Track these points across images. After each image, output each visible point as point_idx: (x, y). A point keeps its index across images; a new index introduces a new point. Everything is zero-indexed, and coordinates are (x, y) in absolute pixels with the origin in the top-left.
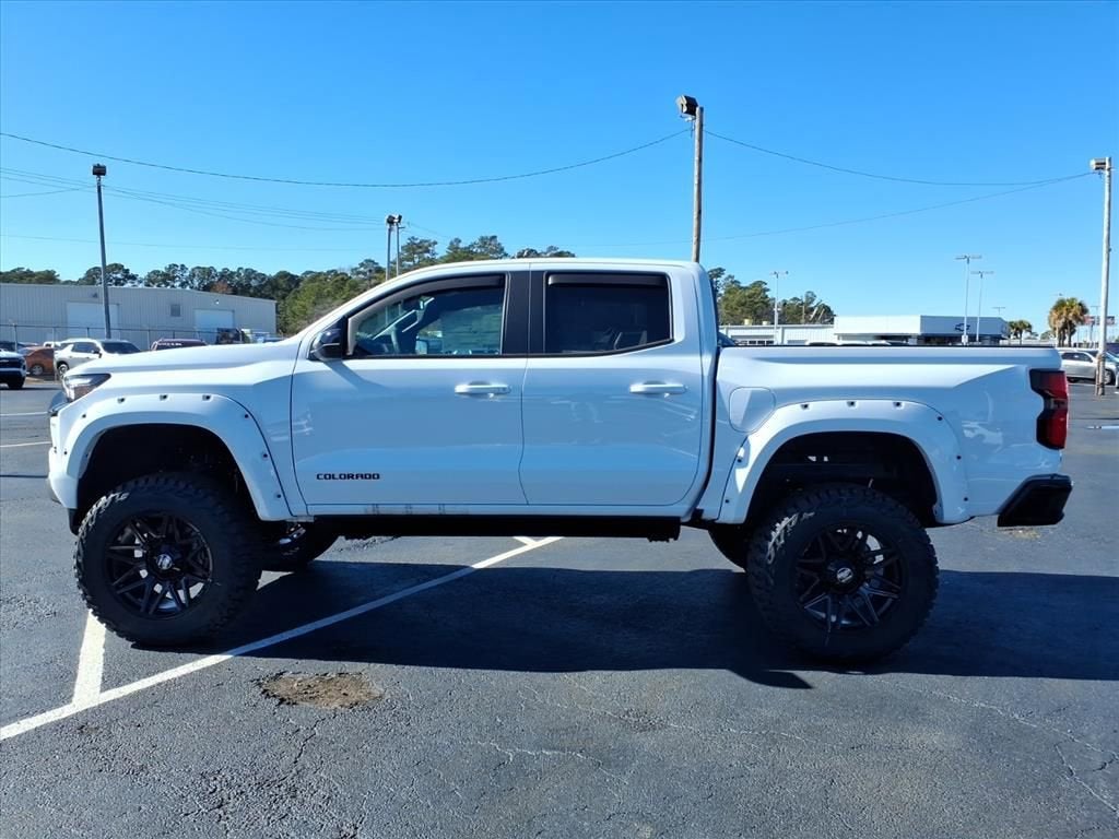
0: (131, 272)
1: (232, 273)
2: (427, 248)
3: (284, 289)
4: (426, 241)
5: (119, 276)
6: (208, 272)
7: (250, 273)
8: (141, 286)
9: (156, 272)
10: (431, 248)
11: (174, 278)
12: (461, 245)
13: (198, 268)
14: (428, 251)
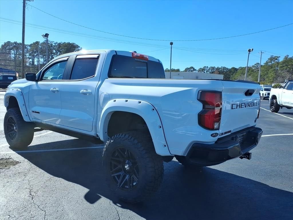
0: (195, 69)
1: (220, 68)
2: (277, 58)
3: (233, 72)
4: (276, 57)
5: (192, 70)
6: (213, 68)
7: (224, 68)
8: (197, 72)
9: (201, 68)
10: (278, 59)
11: (205, 70)
12: (289, 57)
13: (211, 67)
14: (277, 59)
